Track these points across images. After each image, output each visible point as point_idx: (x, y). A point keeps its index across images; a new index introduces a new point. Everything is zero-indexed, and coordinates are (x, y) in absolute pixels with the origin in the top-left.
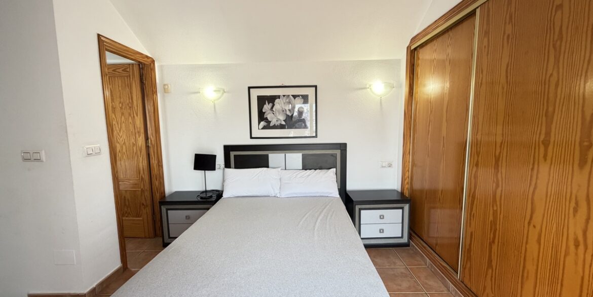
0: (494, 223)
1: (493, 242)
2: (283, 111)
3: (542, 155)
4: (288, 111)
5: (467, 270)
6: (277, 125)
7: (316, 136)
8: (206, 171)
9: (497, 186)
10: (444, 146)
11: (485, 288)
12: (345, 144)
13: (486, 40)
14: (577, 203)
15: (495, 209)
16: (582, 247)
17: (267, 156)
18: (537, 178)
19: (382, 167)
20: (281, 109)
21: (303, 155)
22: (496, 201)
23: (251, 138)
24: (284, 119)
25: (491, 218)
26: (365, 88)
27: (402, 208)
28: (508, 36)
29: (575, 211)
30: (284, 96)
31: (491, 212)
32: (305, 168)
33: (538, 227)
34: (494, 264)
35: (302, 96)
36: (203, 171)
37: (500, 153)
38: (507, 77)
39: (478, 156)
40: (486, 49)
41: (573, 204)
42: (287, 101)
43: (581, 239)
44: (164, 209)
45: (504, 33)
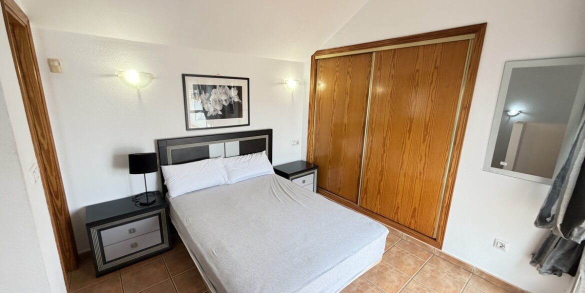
0: (382, 171)
1: (381, 181)
2: (220, 101)
3: (407, 137)
4: (224, 101)
5: (364, 200)
6: (215, 116)
7: (249, 124)
8: (146, 174)
9: (384, 152)
10: (345, 130)
11: (376, 205)
12: (271, 130)
13: (379, 73)
14: (421, 157)
15: (383, 164)
16: (422, 175)
17: (208, 147)
18: (405, 148)
19: (293, 145)
20: (218, 99)
21: (240, 142)
22: (383, 160)
23: (187, 129)
24: (221, 109)
25: (380, 169)
26: (283, 83)
27: (314, 173)
28: (392, 76)
29: (421, 160)
30: (220, 86)
31: (380, 166)
32: (242, 153)
33: (405, 170)
34: (381, 192)
35: (236, 87)
36: (143, 175)
37: (386, 136)
38: (391, 97)
39: (373, 137)
40: (379, 78)
41: (420, 158)
42: (224, 91)
43: (422, 171)
44: (94, 231)
45: (390, 73)
